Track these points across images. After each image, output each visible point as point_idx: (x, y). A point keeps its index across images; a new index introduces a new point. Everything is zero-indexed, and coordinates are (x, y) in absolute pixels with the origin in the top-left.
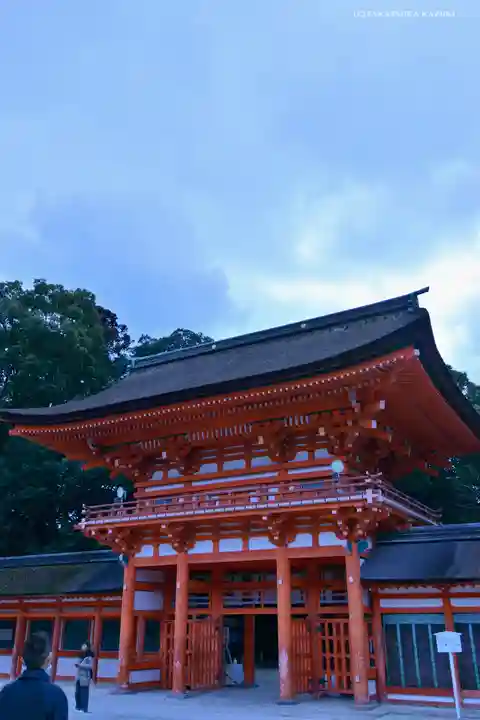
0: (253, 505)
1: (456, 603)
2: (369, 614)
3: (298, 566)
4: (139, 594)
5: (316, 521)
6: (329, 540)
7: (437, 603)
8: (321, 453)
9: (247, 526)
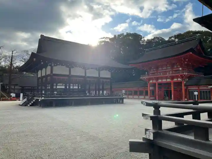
0: (168, 75)
1: (200, 88)
2: (186, 90)
3: (175, 83)
4: (150, 87)
5: (177, 77)
6: (179, 79)
7: (197, 88)
8: (179, 66)
9: (167, 78)
